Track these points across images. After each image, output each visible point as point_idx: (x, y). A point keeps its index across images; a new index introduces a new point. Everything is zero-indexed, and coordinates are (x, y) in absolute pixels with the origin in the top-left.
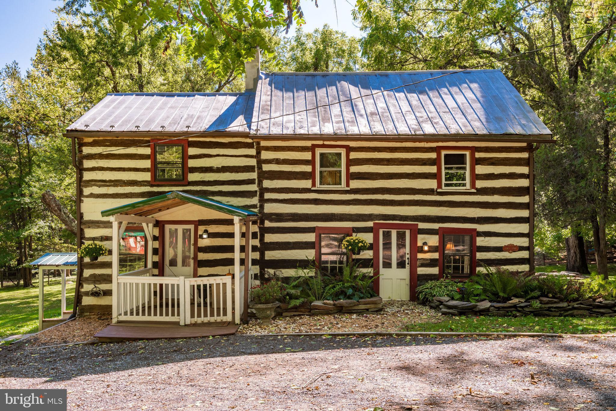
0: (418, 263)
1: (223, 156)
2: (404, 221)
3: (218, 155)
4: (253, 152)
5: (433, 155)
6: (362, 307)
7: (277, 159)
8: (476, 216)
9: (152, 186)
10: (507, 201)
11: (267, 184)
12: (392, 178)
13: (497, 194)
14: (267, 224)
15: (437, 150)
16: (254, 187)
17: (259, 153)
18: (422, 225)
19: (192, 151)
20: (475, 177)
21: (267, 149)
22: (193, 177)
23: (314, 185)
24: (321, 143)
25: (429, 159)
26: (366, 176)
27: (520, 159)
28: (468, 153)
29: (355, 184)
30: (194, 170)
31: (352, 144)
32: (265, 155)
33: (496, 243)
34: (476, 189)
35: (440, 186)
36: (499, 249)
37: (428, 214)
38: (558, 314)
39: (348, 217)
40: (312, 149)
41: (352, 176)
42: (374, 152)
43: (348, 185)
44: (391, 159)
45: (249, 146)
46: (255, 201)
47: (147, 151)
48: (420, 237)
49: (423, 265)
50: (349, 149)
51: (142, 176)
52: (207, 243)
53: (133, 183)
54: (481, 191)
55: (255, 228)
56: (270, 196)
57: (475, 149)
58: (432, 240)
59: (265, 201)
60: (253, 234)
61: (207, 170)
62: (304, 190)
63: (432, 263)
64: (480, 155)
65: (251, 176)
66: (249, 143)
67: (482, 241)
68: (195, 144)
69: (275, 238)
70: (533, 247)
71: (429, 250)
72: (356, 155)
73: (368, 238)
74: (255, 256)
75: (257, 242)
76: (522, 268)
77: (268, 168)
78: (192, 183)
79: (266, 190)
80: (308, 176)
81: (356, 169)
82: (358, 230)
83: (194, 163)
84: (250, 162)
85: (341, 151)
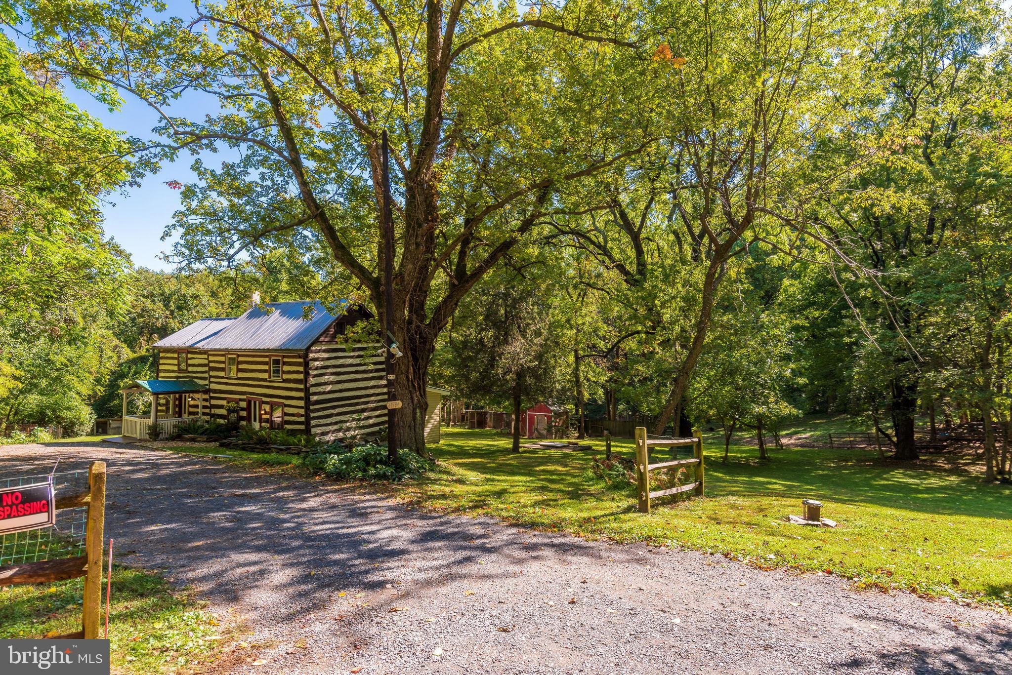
0: (262, 420)
1: (198, 358)
2: (257, 396)
3: (196, 358)
4: (206, 356)
5: (267, 359)
7: (213, 361)
8: (284, 395)
9: (178, 373)
10: (296, 387)
11: (212, 373)
12: (253, 372)
13: (292, 383)
14: (212, 395)
15: (269, 356)
16: (206, 375)
17: (208, 357)
18: (264, 399)
19: (190, 356)
20: (283, 372)
21: (210, 355)
22: (190, 369)
23: (226, 375)
24: (228, 352)
25: (266, 361)
26: (244, 371)
27: (301, 362)
28: (281, 358)
29: (240, 375)
30: (190, 365)
31: (239, 353)
32: (211, 358)
33: (292, 411)
34: (283, 379)
35: (270, 377)
36: (293, 415)
37: (266, 393)
39: (238, 392)
40: (225, 355)
41: (239, 370)
42: (247, 357)
43: (237, 375)
44: (253, 361)
46: (207, 382)
47: (176, 355)
48: (263, 405)
49: (264, 422)
50: (238, 356)
51: (176, 368)
52: (192, 403)
53: (173, 371)
54: (285, 381)
55: (207, 397)
56: (212, 380)
57: (284, 357)
58: (267, 408)
59: (210, 382)
60: (205, 400)
61: (194, 365)
62: (222, 377)
63: (267, 421)
64: (286, 360)
65: (206, 369)
66: (205, 352)
67: (287, 410)
68: (189, 352)
69: (213, 402)
70: (307, 416)
71: (266, 413)
72: (240, 359)
73: (243, 404)
74: (207, 411)
75: (208, 404)
76: (302, 427)
77: (212, 365)
78: (189, 372)
79: (211, 377)
80: (223, 369)
81: (240, 366)
82: (241, 400)
83: (190, 362)
84: (206, 362)
85: (235, 356)
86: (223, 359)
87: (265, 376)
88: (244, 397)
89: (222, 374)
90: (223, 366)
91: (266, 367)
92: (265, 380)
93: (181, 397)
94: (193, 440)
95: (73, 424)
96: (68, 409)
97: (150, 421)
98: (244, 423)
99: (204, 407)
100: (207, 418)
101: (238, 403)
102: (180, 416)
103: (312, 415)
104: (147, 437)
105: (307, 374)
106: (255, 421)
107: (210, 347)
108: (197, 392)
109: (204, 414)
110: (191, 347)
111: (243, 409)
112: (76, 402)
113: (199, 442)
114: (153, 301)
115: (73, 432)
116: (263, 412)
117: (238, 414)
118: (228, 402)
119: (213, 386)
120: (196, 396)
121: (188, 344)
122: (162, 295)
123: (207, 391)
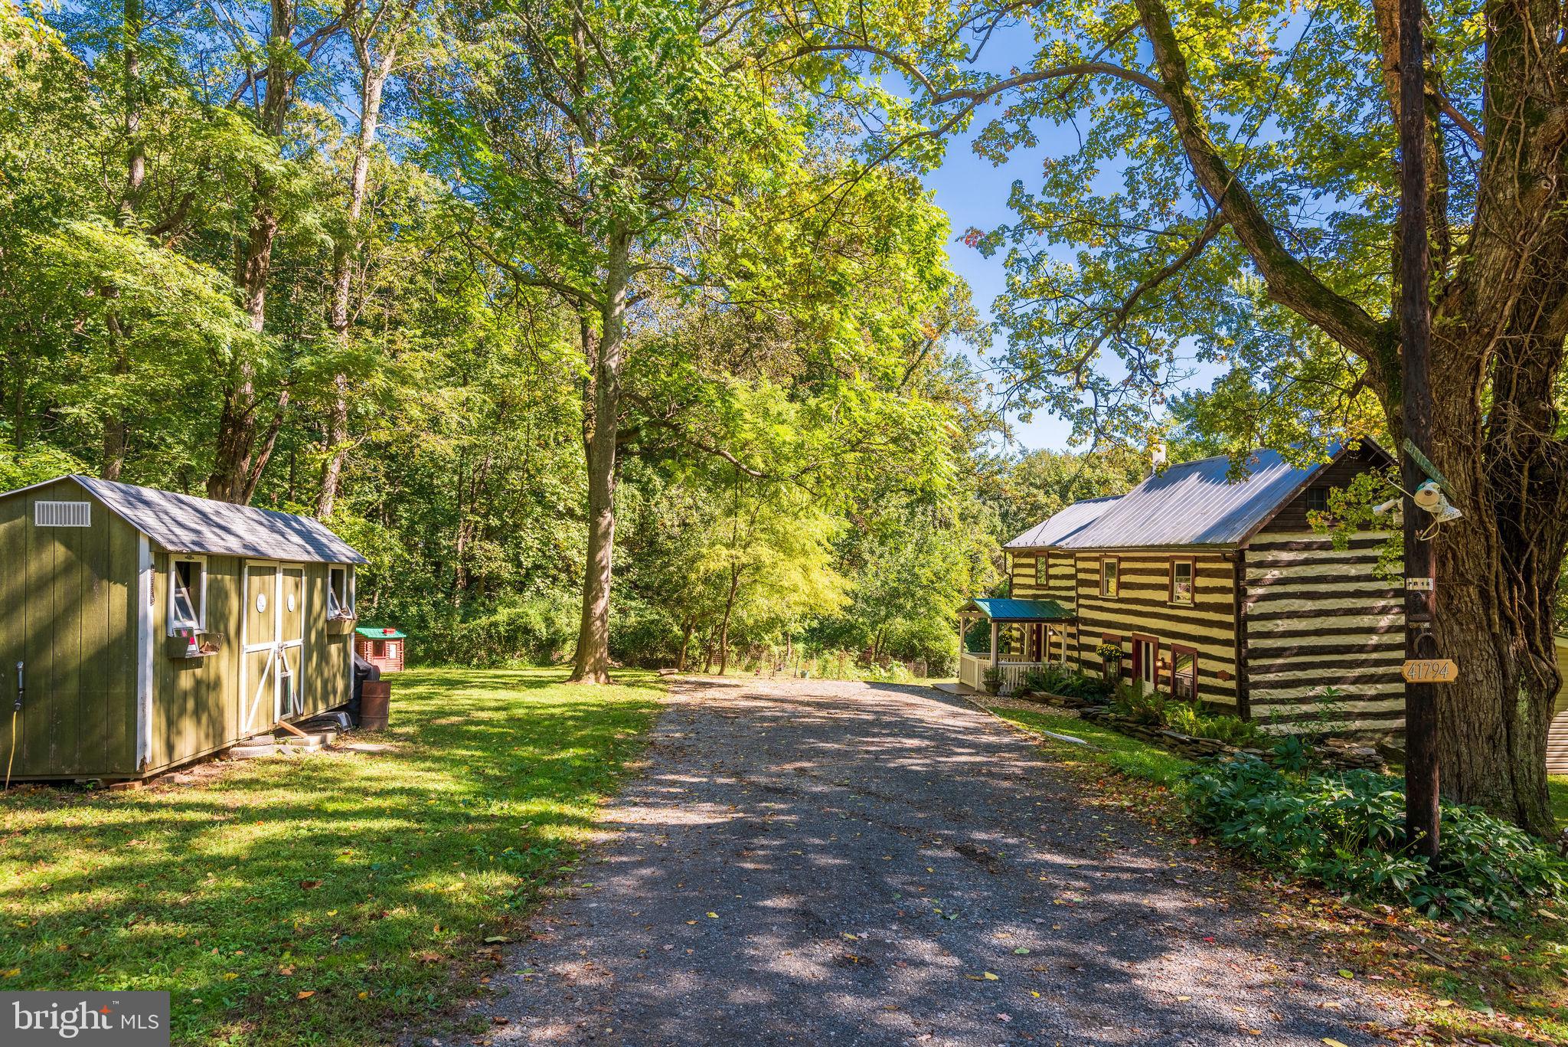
0: (1159, 679)
1: (1062, 565)
2: (1151, 633)
3: (1060, 565)
4: (1072, 562)
5: (1167, 565)
7: (1084, 569)
8: (1197, 635)
9: (1036, 589)
10: (1218, 620)
11: (1082, 591)
12: (1143, 589)
13: (1210, 611)
14: (1081, 627)
15: (1170, 560)
16: (1073, 593)
17: (1075, 563)
18: (1163, 640)
19: (1051, 561)
20: (1195, 591)
21: (1079, 560)
22: (1052, 583)
23: (1101, 593)
24: (1104, 554)
25: (1165, 570)
26: (1128, 586)
28: (1190, 563)
29: (1123, 594)
30: (1051, 577)
31: (1121, 555)
32: (1081, 565)
33: (1211, 667)
34: (1195, 604)
35: (1171, 599)
36: (1214, 675)
37: (1164, 628)
39: (1119, 625)
40: (1100, 559)
41: (1121, 586)
42: (1133, 562)
43: (1117, 594)
45: (1072, 557)
46: (1073, 606)
47: (1032, 561)
49: (1162, 683)
50: (1120, 559)
51: (1032, 581)
52: (1054, 639)
53: (1030, 587)
54: (1199, 607)
55: (1073, 630)
56: (1082, 601)
57: (1196, 559)
58: (1167, 656)
59: (1079, 606)
60: (1070, 635)
61: (1056, 577)
62: (1095, 598)
63: (1167, 681)
64: (1200, 565)
65: (1073, 583)
66: (1070, 554)
67: (1202, 663)
68: (1050, 556)
69: (1084, 640)
70: (1241, 678)
71: (1165, 667)
72: (1124, 565)
73: (1128, 647)
74: (1075, 654)
75: (1075, 642)
76: (1232, 701)
77: (1081, 576)
78: (1050, 588)
79: (1079, 596)
80: (1095, 584)
81: (1124, 579)
82: (1124, 639)
83: (1052, 571)
84: (1072, 571)
85: (1114, 560)
86: (1096, 565)
87: (1163, 596)
88: (1129, 634)
89: (1097, 592)
90: (1096, 577)
91: (1165, 580)
92: (1163, 604)
93: (1039, 627)
94: (1046, 701)
95: (942, 659)
96: (937, 639)
97: (990, 663)
98: (1129, 681)
99: (1070, 647)
100: (1075, 666)
101: (1119, 645)
102: (1039, 659)
103: (1252, 678)
104: (983, 688)
105: (1241, 594)
106: (1148, 679)
107: (1077, 545)
108: (1059, 621)
109: (1069, 659)
110: (1053, 546)
111: (1127, 656)
112: (945, 629)
113: (1053, 705)
114: (1047, 493)
115: (942, 670)
116: (1159, 664)
117: (1120, 663)
118: (1105, 642)
119: (1084, 613)
120: (1059, 628)
121: (1048, 543)
122: (1058, 482)
123: (1074, 621)
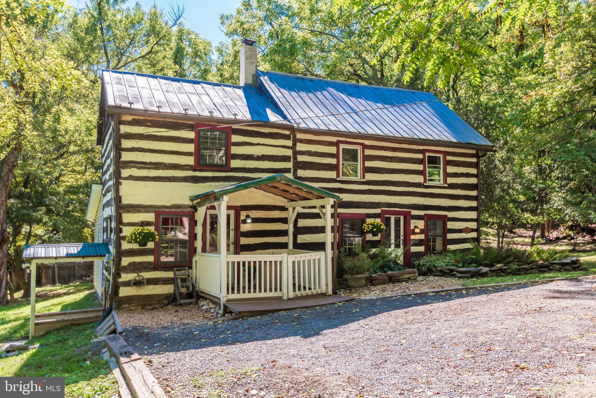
0: (412, 242)
1: (263, 145)
2: (402, 208)
3: (259, 144)
4: (289, 143)
5: (420, 156)
6: (406, 276)
7: (309, 152)
8: (447, 205)
9: (195, 170)
10: (465, 194)
11: (303, 173)
12: (393, 173)
13: (459, 188)
15: (423, 152)
16: (290, 176)
17: (294, 145)
18: (414, 212)
19: (235, 138)
20: (447, 175)
21: (302, 141)
22: (235, 163)
23: (338, 176)
24: (343, 139)
25: (418, 159)
26: (376, 170)
27: (472, 163)
28: (441, 156)
29: (370, 177)
30: (236, 157)
31: (367, 142)
32: (300, 147)
33: (458, 226)
34: (448, 184)
35: (425, 181)
36: (460, 231)
37: (417, 203)
38: (524, 273)
39: (363, 204)
40: (337, 144)
41: (367, 170)
42: (381, 150)
43: (364, 178)
44: (393, 157)
45: (287, 137)
47: (192, 135)
48: (412, 221)
49: (415, 245)
50: (365, 147)
54: (452, 186)
57: (446, 154)
58: (419, 224)
61: (248, 158)
62: (331, 180)
65: (288, 165)
66: (288, 135)
67: (451, 225)
68: (239, 131)
69: (303, 223)
70: (478, 230)
71: (418, 232)
72: (370, 152)
76: (473, 245)
77: (302, 158)
78: (234, 170)
80: (334, 168)
81: (369, 164)
83: (236, 150)
84: (287, 153)
85: (357, 146)
86: (333, 150)
87: (417, 179)
88: (377, 211)
89: (332, 175)
90: (333, 161)
91: (420, 167)
92: (417, 185)
105: (478, 177)
116: (413, 231)
